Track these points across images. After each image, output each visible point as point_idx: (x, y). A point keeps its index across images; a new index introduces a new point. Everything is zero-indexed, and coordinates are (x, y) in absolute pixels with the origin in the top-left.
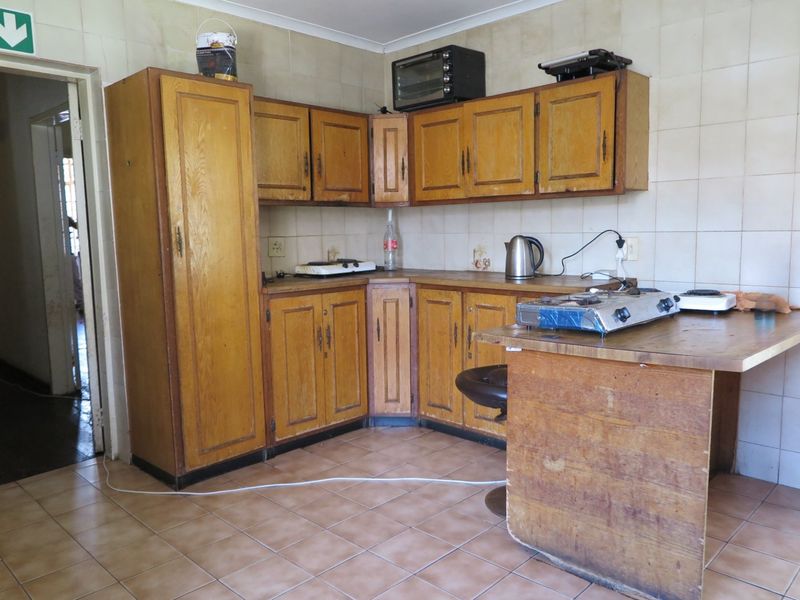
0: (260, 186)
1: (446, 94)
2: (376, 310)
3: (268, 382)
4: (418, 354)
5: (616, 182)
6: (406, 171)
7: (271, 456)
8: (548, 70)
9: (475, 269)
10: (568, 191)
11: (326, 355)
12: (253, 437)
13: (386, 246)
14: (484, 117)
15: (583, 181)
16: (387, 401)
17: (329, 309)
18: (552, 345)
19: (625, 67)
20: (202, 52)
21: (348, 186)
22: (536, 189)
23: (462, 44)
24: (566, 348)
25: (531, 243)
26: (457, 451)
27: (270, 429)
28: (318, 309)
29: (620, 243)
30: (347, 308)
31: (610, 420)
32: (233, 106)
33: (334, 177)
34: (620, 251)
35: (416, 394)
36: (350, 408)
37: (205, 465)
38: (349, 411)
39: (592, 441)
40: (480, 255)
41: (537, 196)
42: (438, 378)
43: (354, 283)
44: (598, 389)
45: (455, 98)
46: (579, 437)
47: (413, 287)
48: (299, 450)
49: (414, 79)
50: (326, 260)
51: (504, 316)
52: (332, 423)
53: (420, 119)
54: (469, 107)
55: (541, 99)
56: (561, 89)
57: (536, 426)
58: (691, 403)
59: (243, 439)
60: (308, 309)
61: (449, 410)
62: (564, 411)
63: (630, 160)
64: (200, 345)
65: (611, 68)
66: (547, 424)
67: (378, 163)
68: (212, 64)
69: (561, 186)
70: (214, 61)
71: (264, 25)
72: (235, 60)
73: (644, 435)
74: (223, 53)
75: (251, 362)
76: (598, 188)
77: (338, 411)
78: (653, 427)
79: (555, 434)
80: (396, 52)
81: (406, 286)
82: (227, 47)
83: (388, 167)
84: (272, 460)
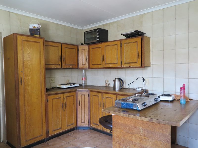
0: (46, 64)
1: (98, 40)
2: (79, 98)
3: (47, 119)
4: (90, 109)
5: (142, 65)
6: (88, 60)
7: (48, 140)
8: (124, 35)
9: (106, 86)
10: (129, 67)
11: (64, 111)
12: (42, 135)
13: (82, 79)
14: (107, 47)
15: (133, 64)
16: (82, 122)
17: (65, 97)
18: (124, 114)
19: (144, 35)
20: (31, 29)
21: (72, 64)
22: (121, 66)
23: (102, 28)
24: (128, 116)
25: (120, 80)
26: (101, 137)
27: (47, 132)
28: (62, 98)
29: (144, 80)
30: (71, 97)
31: (142, 137)
32: (39, 43)
33: (68, 61)
34: (143, 82)
35: (90, 120)
36: (71, 125)
37: (27, 145)
38: (71, 126)
39: (137, 143)
40: (107, 82)
41: (121, 68)
42: (95, 116)
43: (73, 90)
44: (138, 127)
45: (100, 41)
46: (133, 141)
47: (89, 91)
48: (56, 138)
49: (90, 36)
50: (66, 83)
51: (113, 100)
52: (66, 130)
53: (91, 47)
54: (104, 44)
55: (122, 42)
56: (127, 40)
57: (121, 137)
58: (165, 134)
59: (39, 136)
60: (59, 98)
61: (99, 125)
62: (128, 133)
63: (146, 59)
64: (26, 110)
65: (140, 35)
66: (124, 136)
67: (80, 58)
68: (33, 32)
69: (128, 65)
70: (34, 32)
71: (50, 22)
72: (40, 31)
73: (151, 142)
74: (36, 29)
75: (42, 114)
76: (137, 66)
77: (68, 126)
78: (154, 140)
79: (126, 140)
80: (86, 29)
81: (87, 91)
82: (38, 28)
83: (83, 59)
84: (48, 142)
